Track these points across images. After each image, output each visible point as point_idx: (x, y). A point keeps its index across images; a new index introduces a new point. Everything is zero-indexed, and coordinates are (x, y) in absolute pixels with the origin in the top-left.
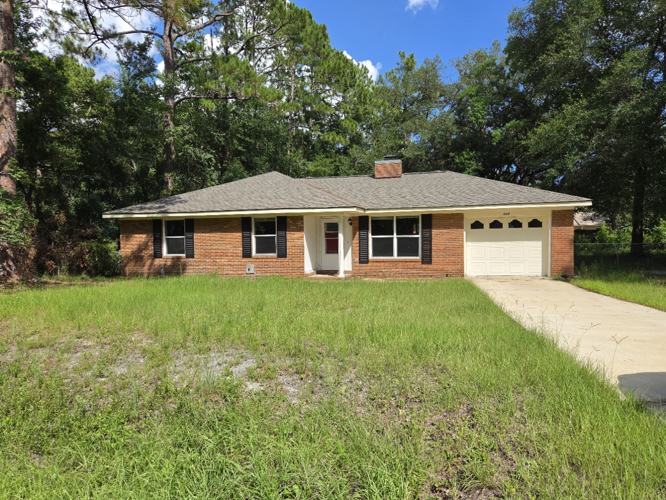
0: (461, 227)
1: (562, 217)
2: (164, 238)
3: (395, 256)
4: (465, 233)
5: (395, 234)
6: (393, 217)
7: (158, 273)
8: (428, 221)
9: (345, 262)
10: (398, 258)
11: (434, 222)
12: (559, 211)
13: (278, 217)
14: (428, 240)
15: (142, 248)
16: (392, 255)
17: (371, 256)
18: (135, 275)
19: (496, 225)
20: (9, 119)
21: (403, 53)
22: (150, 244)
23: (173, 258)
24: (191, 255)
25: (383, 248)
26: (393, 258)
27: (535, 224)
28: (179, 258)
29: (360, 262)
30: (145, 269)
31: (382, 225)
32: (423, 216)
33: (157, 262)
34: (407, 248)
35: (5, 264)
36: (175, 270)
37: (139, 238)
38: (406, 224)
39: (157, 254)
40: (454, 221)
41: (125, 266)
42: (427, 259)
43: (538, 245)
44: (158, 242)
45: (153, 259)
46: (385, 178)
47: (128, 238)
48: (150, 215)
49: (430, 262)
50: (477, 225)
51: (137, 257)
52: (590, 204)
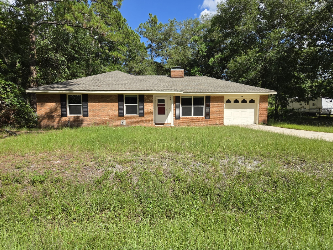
0: (223, 102)
1: (263, 99)
2: (68, 105)
3: (193, 116)
4: (224, 105)
5: (193, 105)
6: (192, 97)
7: (65, 125)
8: (209, 99)
9: (170, 119)
10: (194, 116)
11: (211, 100)
12: (263, 96)
13: (139, 95)
14: (208, 109)
15: (52, 111)
16: (191, 115)
17: (181, 116)
18: (48, 127)
19: (236, 101)
21: (151, 14)
22: (58, 108)
23: (74, 117)
24: (86, 115)
25: (186, 112)
26: (191, 116)
27: (252, 101)
28: (78, 117)
29: (176, 119)
30: (55, 124)
31: (186, 101)
32: (206, 96)
33: (64, 119)
34: (199, 112)
36: (76, 124)
37: (50, 105)
38: (198, 101)
39: (63, 115)
40: (220, 99)
41: (41, 121)
42: (208, 117)
43: (253, 110)
44: (63, 107)
45: (61, 118)
46: (176, 77)
47: (42, 105)
48: (61, 92)
49: (209, 118)
50: (229, 101)
51: (49, 116)
52: (276, 93)
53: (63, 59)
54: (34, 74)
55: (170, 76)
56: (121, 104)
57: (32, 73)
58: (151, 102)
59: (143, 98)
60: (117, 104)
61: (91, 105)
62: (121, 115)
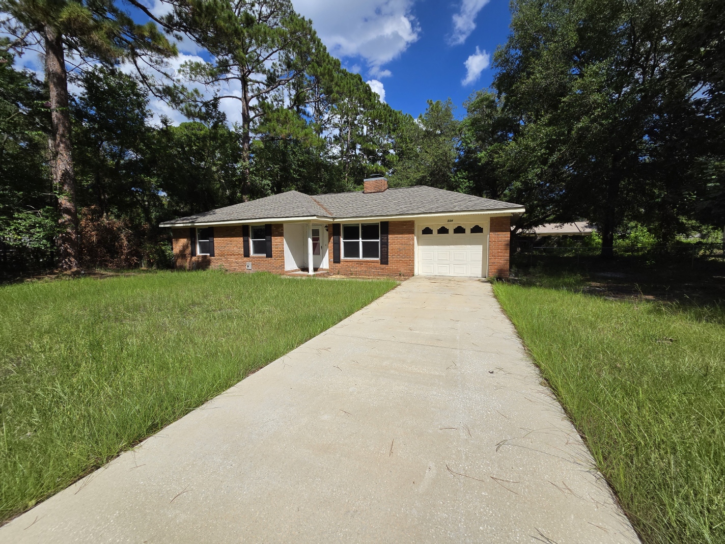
0: (411, 232)
1: (498, 224)
2: (197, 241)
3: (361, 257)
4: (415, 237)
5: (360, 239)
6: (359, 224)
7: (195, 266)
8: (386, 227)
10: (363, 259)
11: (390, 228)
12: (497, 218)
13: (266, 225)
14: (385, 244)
15: (185, 247)
16: (358, 256)
17: (342, 257)
18: (181, 269)
19: (443, 231)
20: (65, 155)
21: (431, 101)
22: (189, 245)
23: (203, 257)
24: (213, 255)
25: (352, 251)
26: (359, 259)
27: (477, 229)
28: (206, 257)
29: (334, 262)
30: (187, 265)
31: (351, 231)
32: (382, 223)
33: (194, 258)
34: (370, 251)
36: (204, 265)
37: (183, 241)
38: (370, 230)
39: (193, 253)
40: (406, 227)
41: (176, 261)
42: (385, 261)
43: (479, 248)
44: (194, 244)
45: (191, 257)
46: (371, 193)
47: (177, 240)
48: (185, 225)
49: (387, 263)
50: (427, 231)
51: (182, 254)
52: (523, 210)
55: (363, 191)
56: (246, 239)
58: (281, 235)
59: (270, 230)
60: (242, 239)
61: (217, 241)
62: (247, 254)
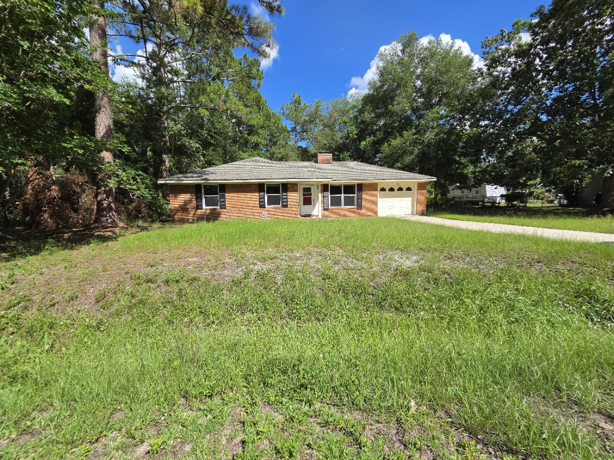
0: (376, 190)
1: (421, 186)
2: (203, 197)
3: (343, 206)
4: (378, 193)
5: (343, 194)
6: (342, 185)
7: (200, 218)
8: (361, 187)
9: (317, 210)
11: (363, 188)
12: (421, 183)
13: (282, 184)
14: (360, 199)
15: (186, 203)
16: (341, 206)
17: (330, 207)
18: (182, 221)
19: (392, 190)
22: (193, 200)
23: (211, 210)
24: (223, 207)
25: (336, 202)
27: (409, 189)
28: (215, 209)
29: (324, 210)
30: (190, 217)
31: (336, 189)
32: (358, 184)
33: (199, 212)
34: (349, 202)
35: (111, 214)
36: (213, 217)
37: (183, 197)
38: (349, 189)
39: (199, 207)
40: (373, 187)
41: (175, 215)
42: (359, 207)
43: (410, 199)
44: (199, 198)
45: (196, 211)
46: (323, 163)
47: (176, 197)
48: (196, 182)
49: (361, 209)
50: (383, 190)
51: (184, 208)
52: (436, 180)
53: (197, 145)
54: (167, 163)
55: (316, 162)
56: (262, 194)
57: (165, 162)
58: (296, 191)
59: (286, 187)
60: (257, 194)
61: (228, 196)
62: (262, 206)
